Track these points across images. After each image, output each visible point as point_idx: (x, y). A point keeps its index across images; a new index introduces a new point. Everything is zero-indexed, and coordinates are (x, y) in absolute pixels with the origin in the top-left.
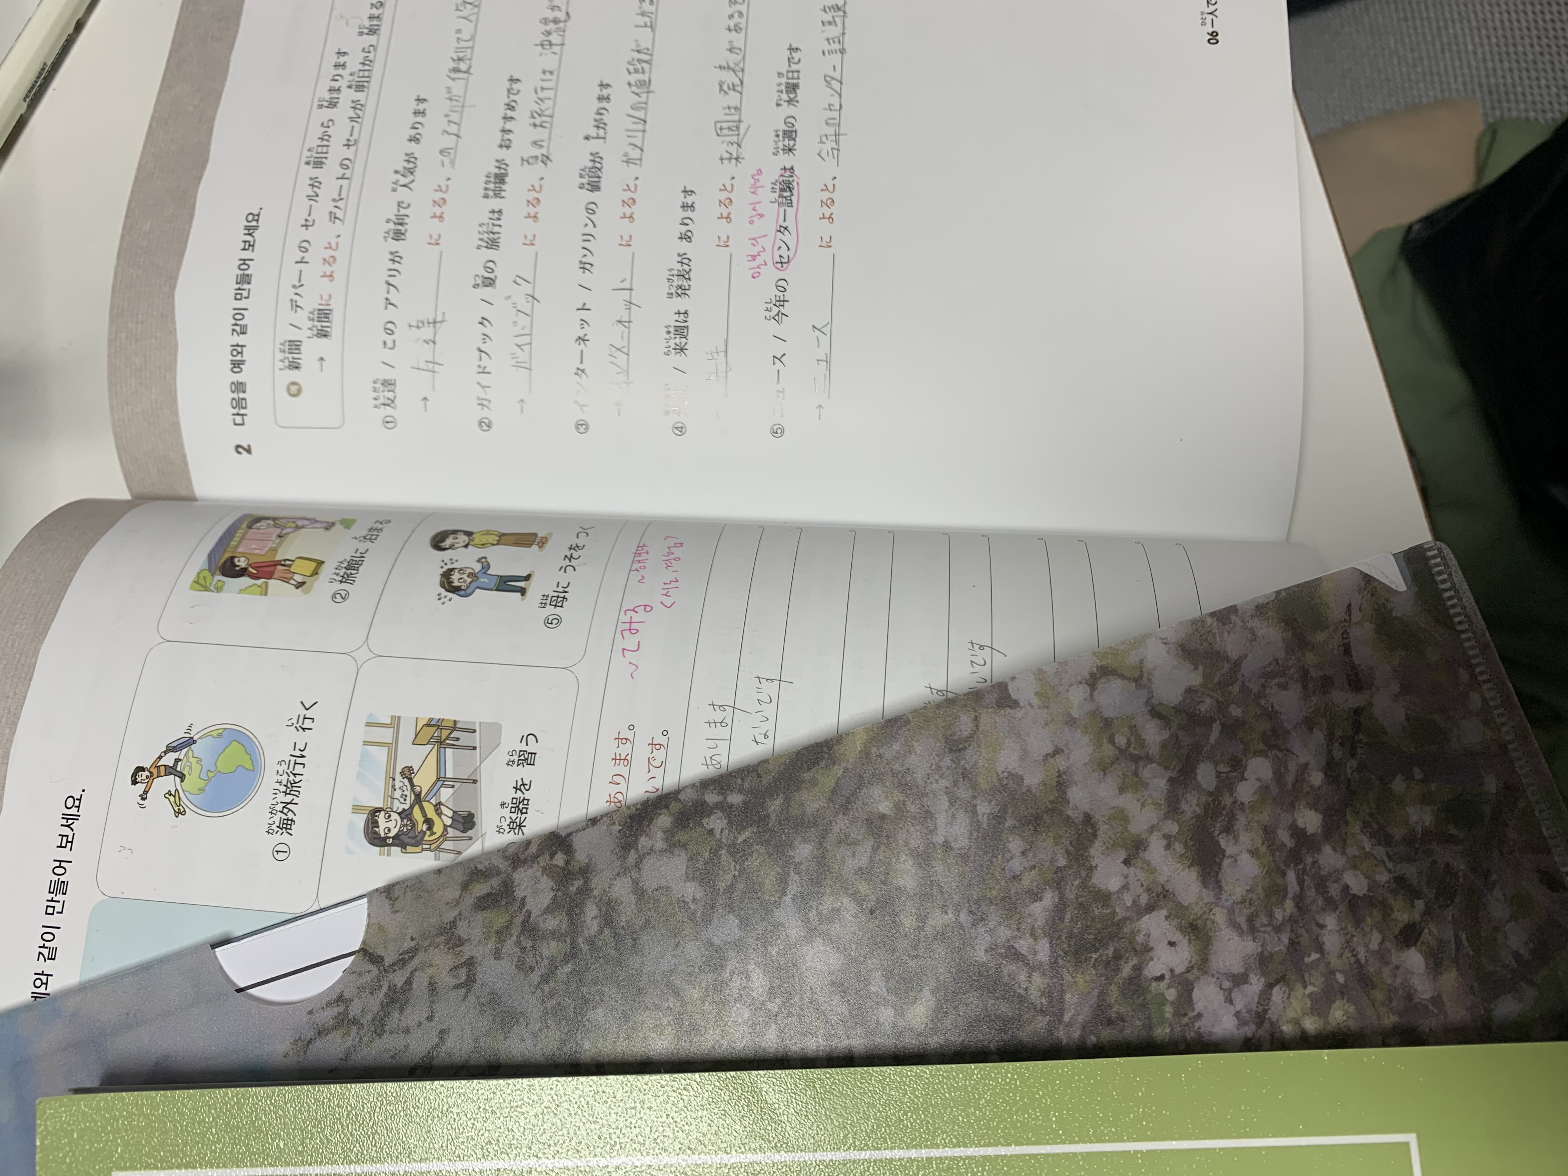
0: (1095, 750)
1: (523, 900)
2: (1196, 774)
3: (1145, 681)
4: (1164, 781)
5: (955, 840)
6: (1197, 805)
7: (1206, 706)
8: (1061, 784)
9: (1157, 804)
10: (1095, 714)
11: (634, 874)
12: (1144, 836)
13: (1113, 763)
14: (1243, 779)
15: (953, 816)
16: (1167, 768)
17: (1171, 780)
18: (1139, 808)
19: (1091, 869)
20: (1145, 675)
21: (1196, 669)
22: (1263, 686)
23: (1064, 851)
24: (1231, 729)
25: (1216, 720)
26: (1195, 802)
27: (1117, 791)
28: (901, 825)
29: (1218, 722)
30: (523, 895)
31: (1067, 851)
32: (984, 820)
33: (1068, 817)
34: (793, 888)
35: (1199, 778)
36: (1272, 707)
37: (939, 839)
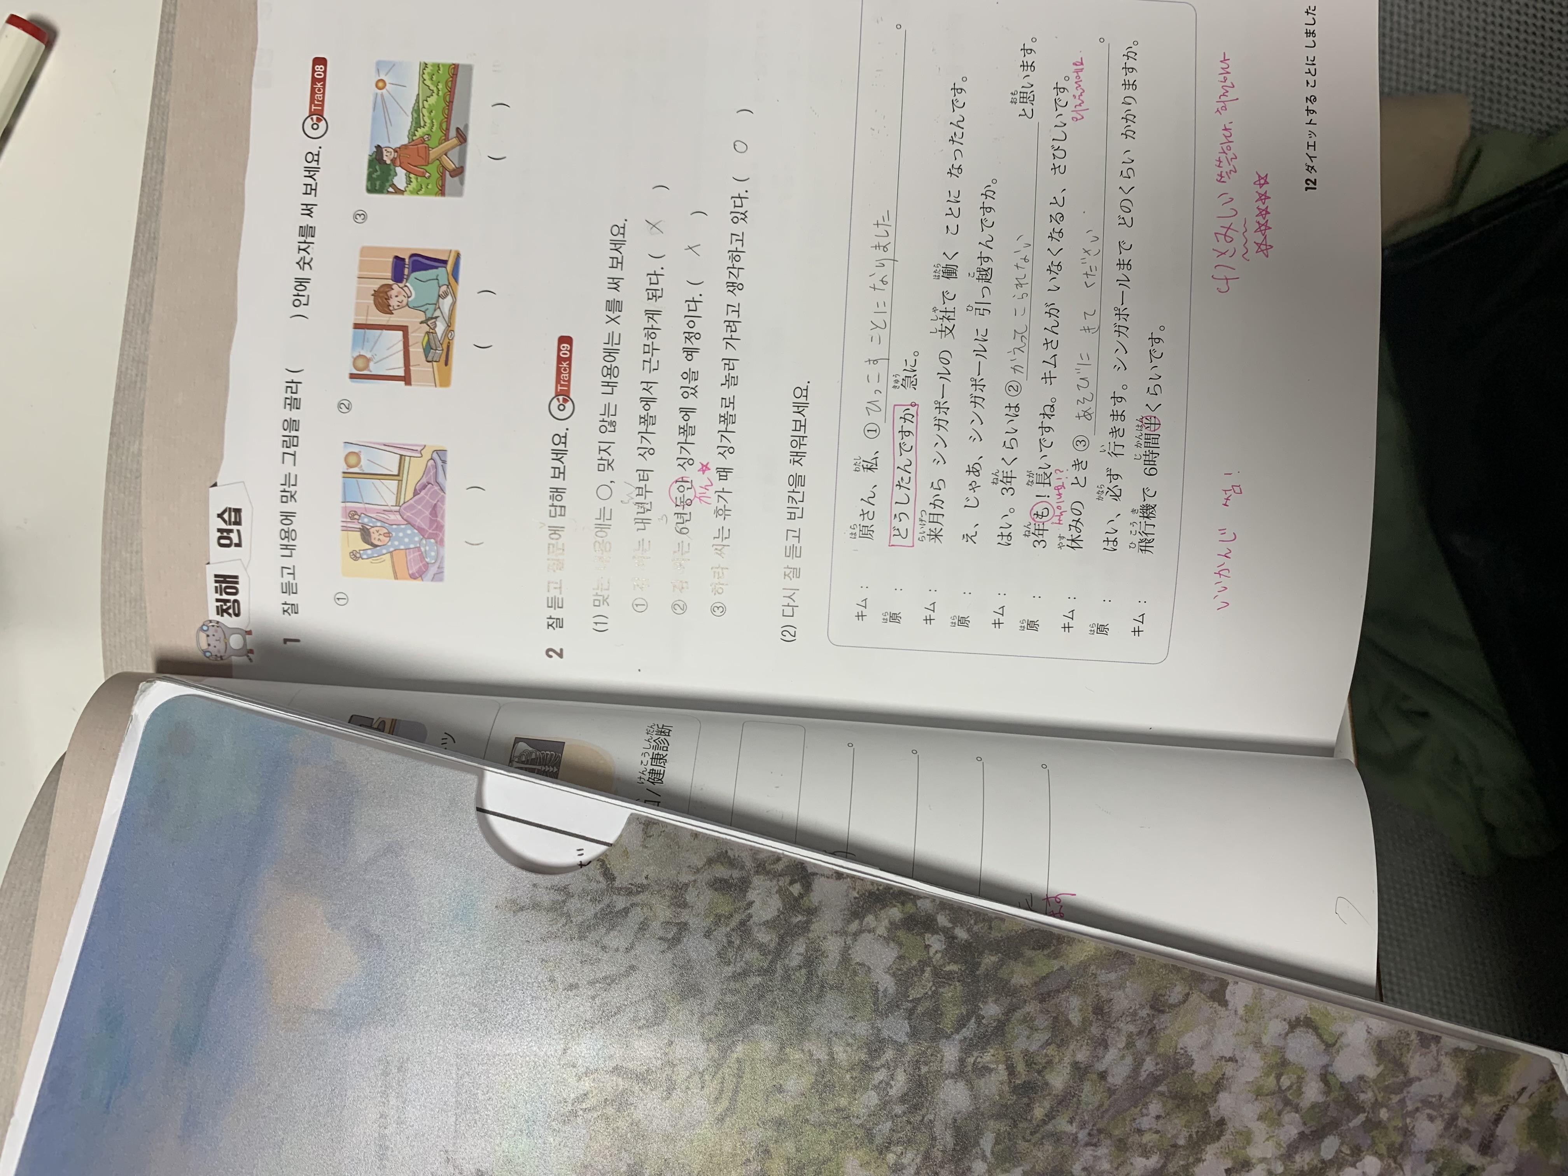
0: (1261, 1077)
1: (751, 904)
2: (1323, 1141)
3: (1334, 1050)
4: (1296, 1132)
5: (1113, 1076)
6: (1308, 1164)
7: (1366, 1097)
8: (1219, 1085)
9: (1279, 1144)
10: (1280, 1050)
11: (849, 941)
12: (1254, 1161)
13: (1267, 1095)
14: (1354, 1165)
15: (1123, 1057)
16: (1305, 1124)
17: (1302, 1135)
18: (1263, 1140)
19: (1199, 1160)
20: (1337, 1045)
21: (1378, 1065)
22: (1417, 1109)
23: (1187, 1135)
24: (1372, 1125)
25: (1364, 1112)
26: (1307, 1160)
27: (1256, 1117)
28: (1078, 1038)
29: (1366, 1114)
30: (752, 899)
31: (1191, 1136)
32: (1143, 1076)
33: (1207, 1113)
34: (966, 1032)
35: (1323, 1146)
36: (1413, 1128)
37: (1101, 1067)
